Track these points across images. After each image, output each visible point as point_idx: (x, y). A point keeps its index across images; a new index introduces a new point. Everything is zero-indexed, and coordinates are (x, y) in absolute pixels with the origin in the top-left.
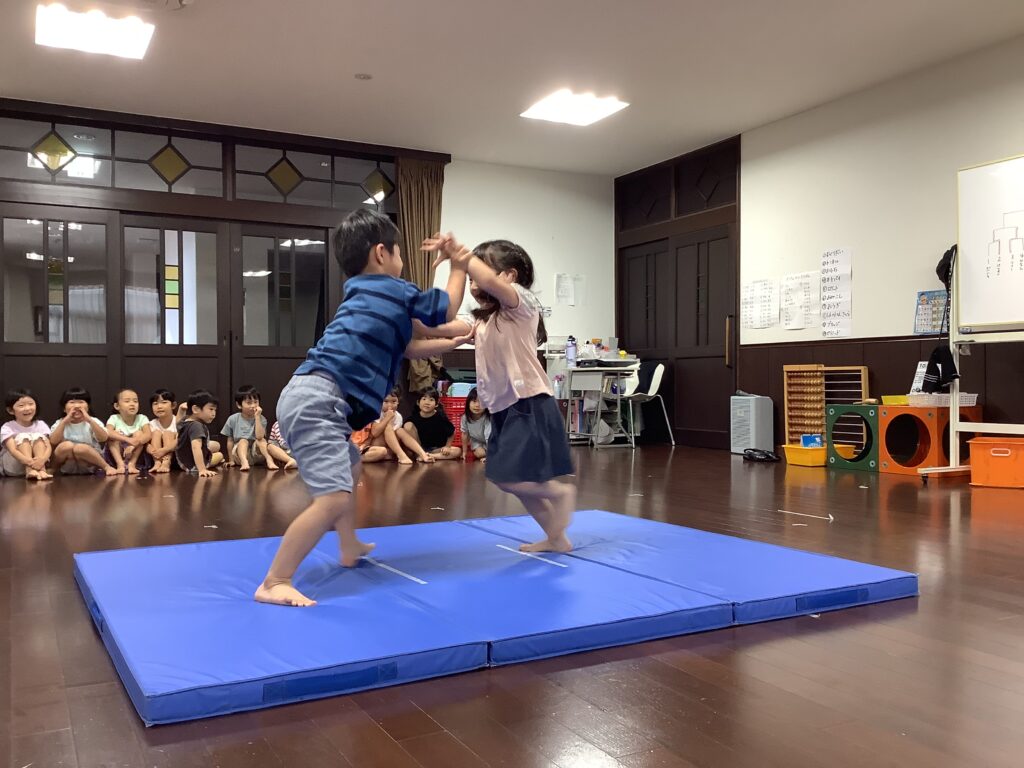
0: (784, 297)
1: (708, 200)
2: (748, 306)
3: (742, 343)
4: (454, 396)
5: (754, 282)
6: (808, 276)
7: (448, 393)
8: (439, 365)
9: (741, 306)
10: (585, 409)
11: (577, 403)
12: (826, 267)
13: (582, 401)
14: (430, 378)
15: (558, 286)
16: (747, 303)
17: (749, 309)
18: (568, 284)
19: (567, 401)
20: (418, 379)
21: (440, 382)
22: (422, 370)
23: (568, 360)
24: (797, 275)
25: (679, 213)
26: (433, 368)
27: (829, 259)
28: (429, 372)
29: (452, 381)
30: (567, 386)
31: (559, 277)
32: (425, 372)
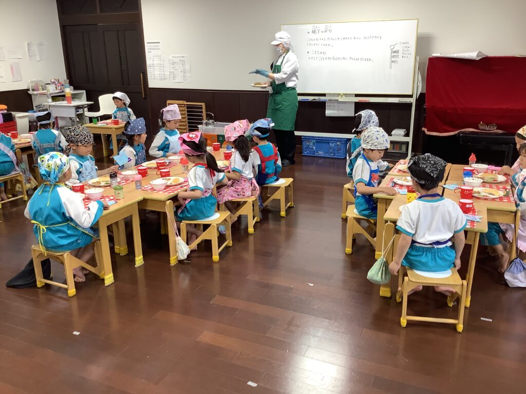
0: (172, 66)
1: (120, 7)
2: (152, 68)
3: (150, 87)
5: (154, 56)
6: (183, 57)
9: (148, 68)
15: (29, 50)
16: (151, 66)
17: (152, 70)
18: (35, 48)
24: (179, 55)
25: (102, 11)
31: (28, 44)
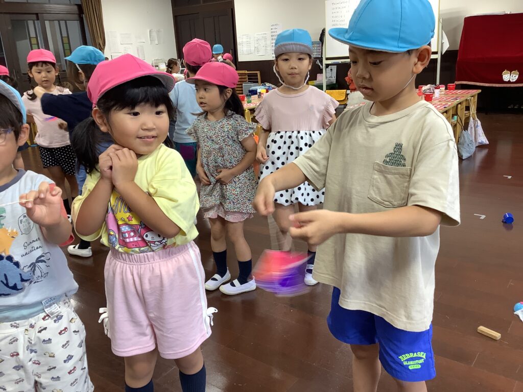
0: (256, 42)
3: (239, 61)
5: (242, 35)
6: (265, 34)
12: (272, 31)
15: (150, 36)
16: (240, 44)
17: (241, 47)
18: (154, 34)
24: (261, 33)
27: (274, 27)
31: (150, 31)
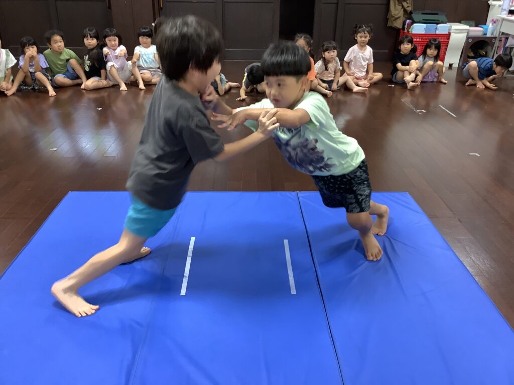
4: (413, 32)
7: (410, 30)
8: (409, 9)
10: (507, 45)
11: (503, 39)
13: (507, 38)
14: (401, 18)
19: (495, 38)
20: (393, 19)
21: (408, 21)
22: (397, 12)
23: (502, 9)
26: (405, 11)
28: (401, 13)
29: (414, 22)
30: (499, 27)
32: (399, 13)
